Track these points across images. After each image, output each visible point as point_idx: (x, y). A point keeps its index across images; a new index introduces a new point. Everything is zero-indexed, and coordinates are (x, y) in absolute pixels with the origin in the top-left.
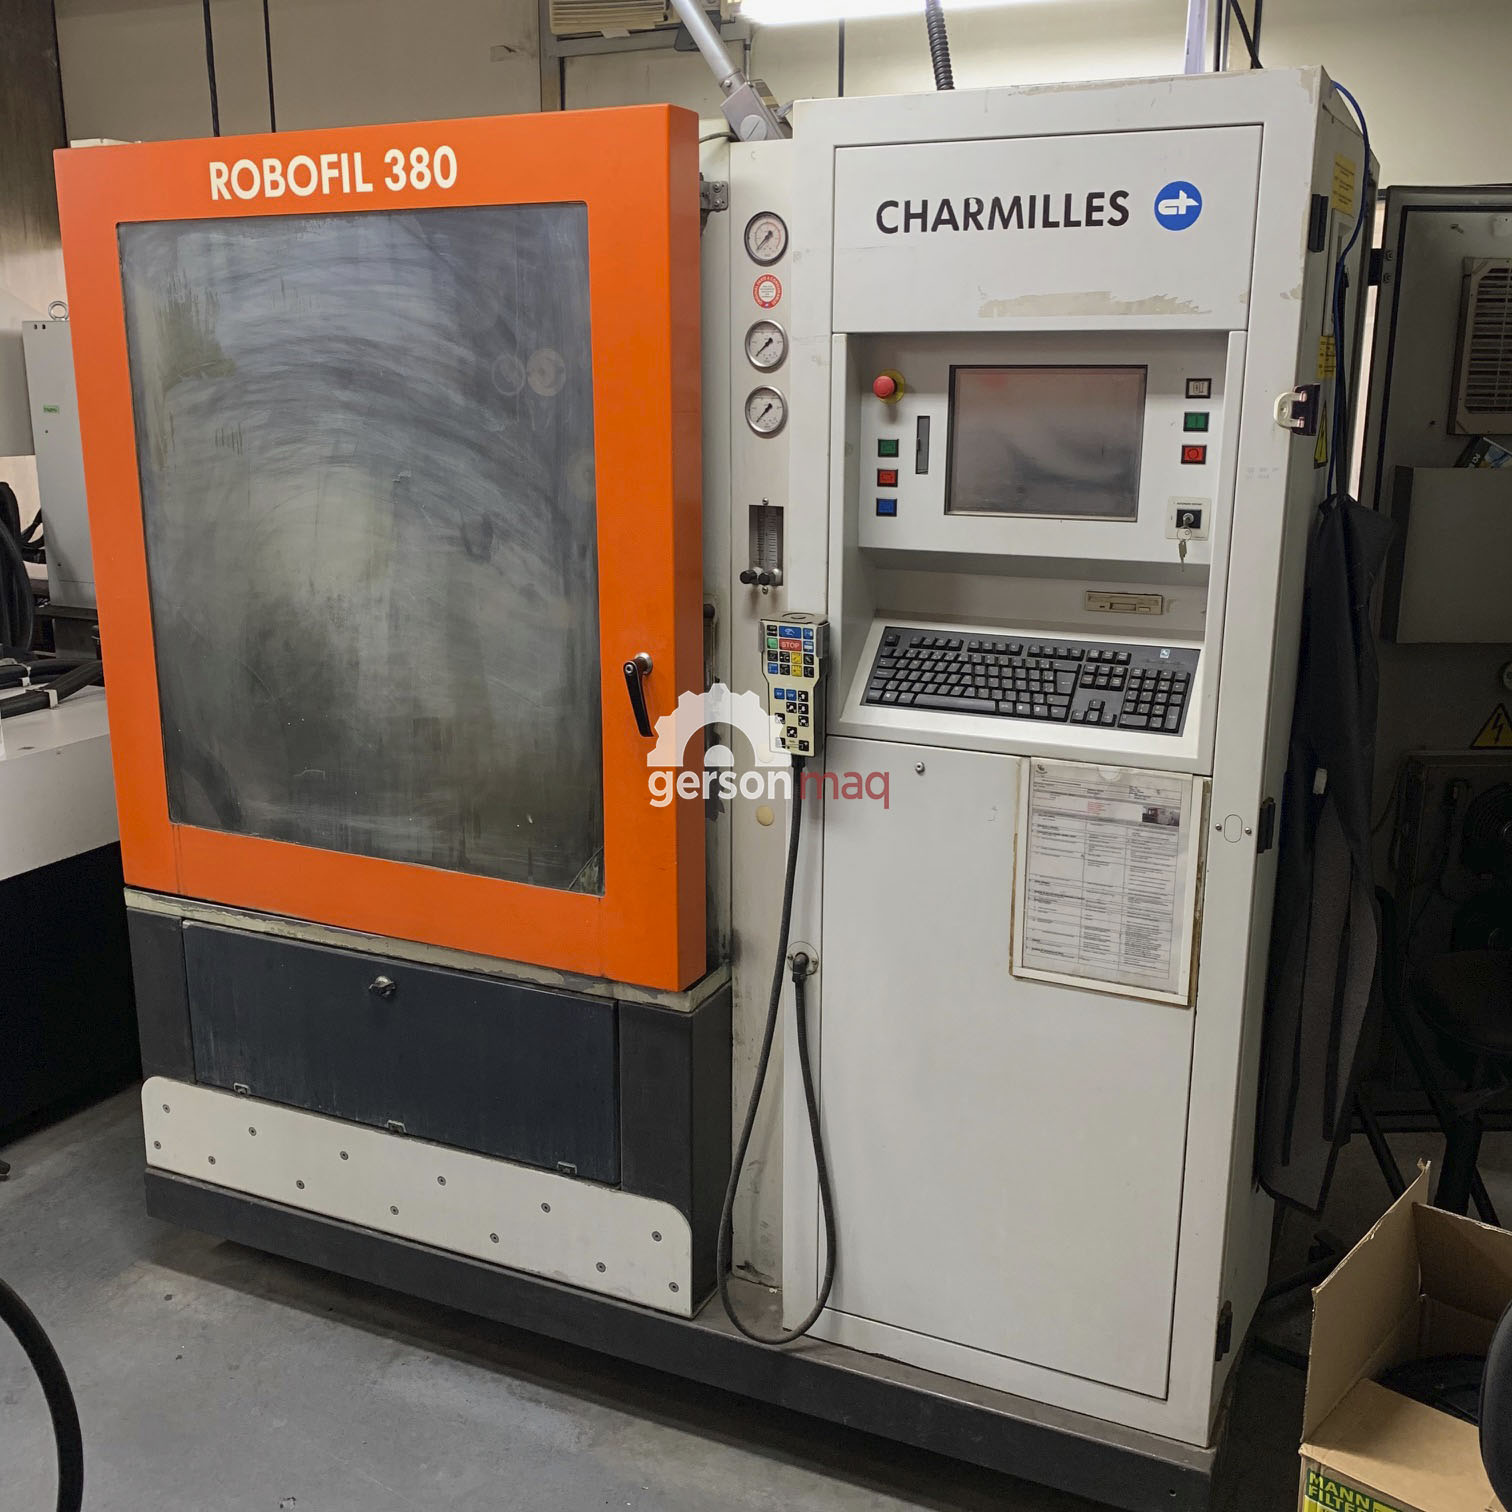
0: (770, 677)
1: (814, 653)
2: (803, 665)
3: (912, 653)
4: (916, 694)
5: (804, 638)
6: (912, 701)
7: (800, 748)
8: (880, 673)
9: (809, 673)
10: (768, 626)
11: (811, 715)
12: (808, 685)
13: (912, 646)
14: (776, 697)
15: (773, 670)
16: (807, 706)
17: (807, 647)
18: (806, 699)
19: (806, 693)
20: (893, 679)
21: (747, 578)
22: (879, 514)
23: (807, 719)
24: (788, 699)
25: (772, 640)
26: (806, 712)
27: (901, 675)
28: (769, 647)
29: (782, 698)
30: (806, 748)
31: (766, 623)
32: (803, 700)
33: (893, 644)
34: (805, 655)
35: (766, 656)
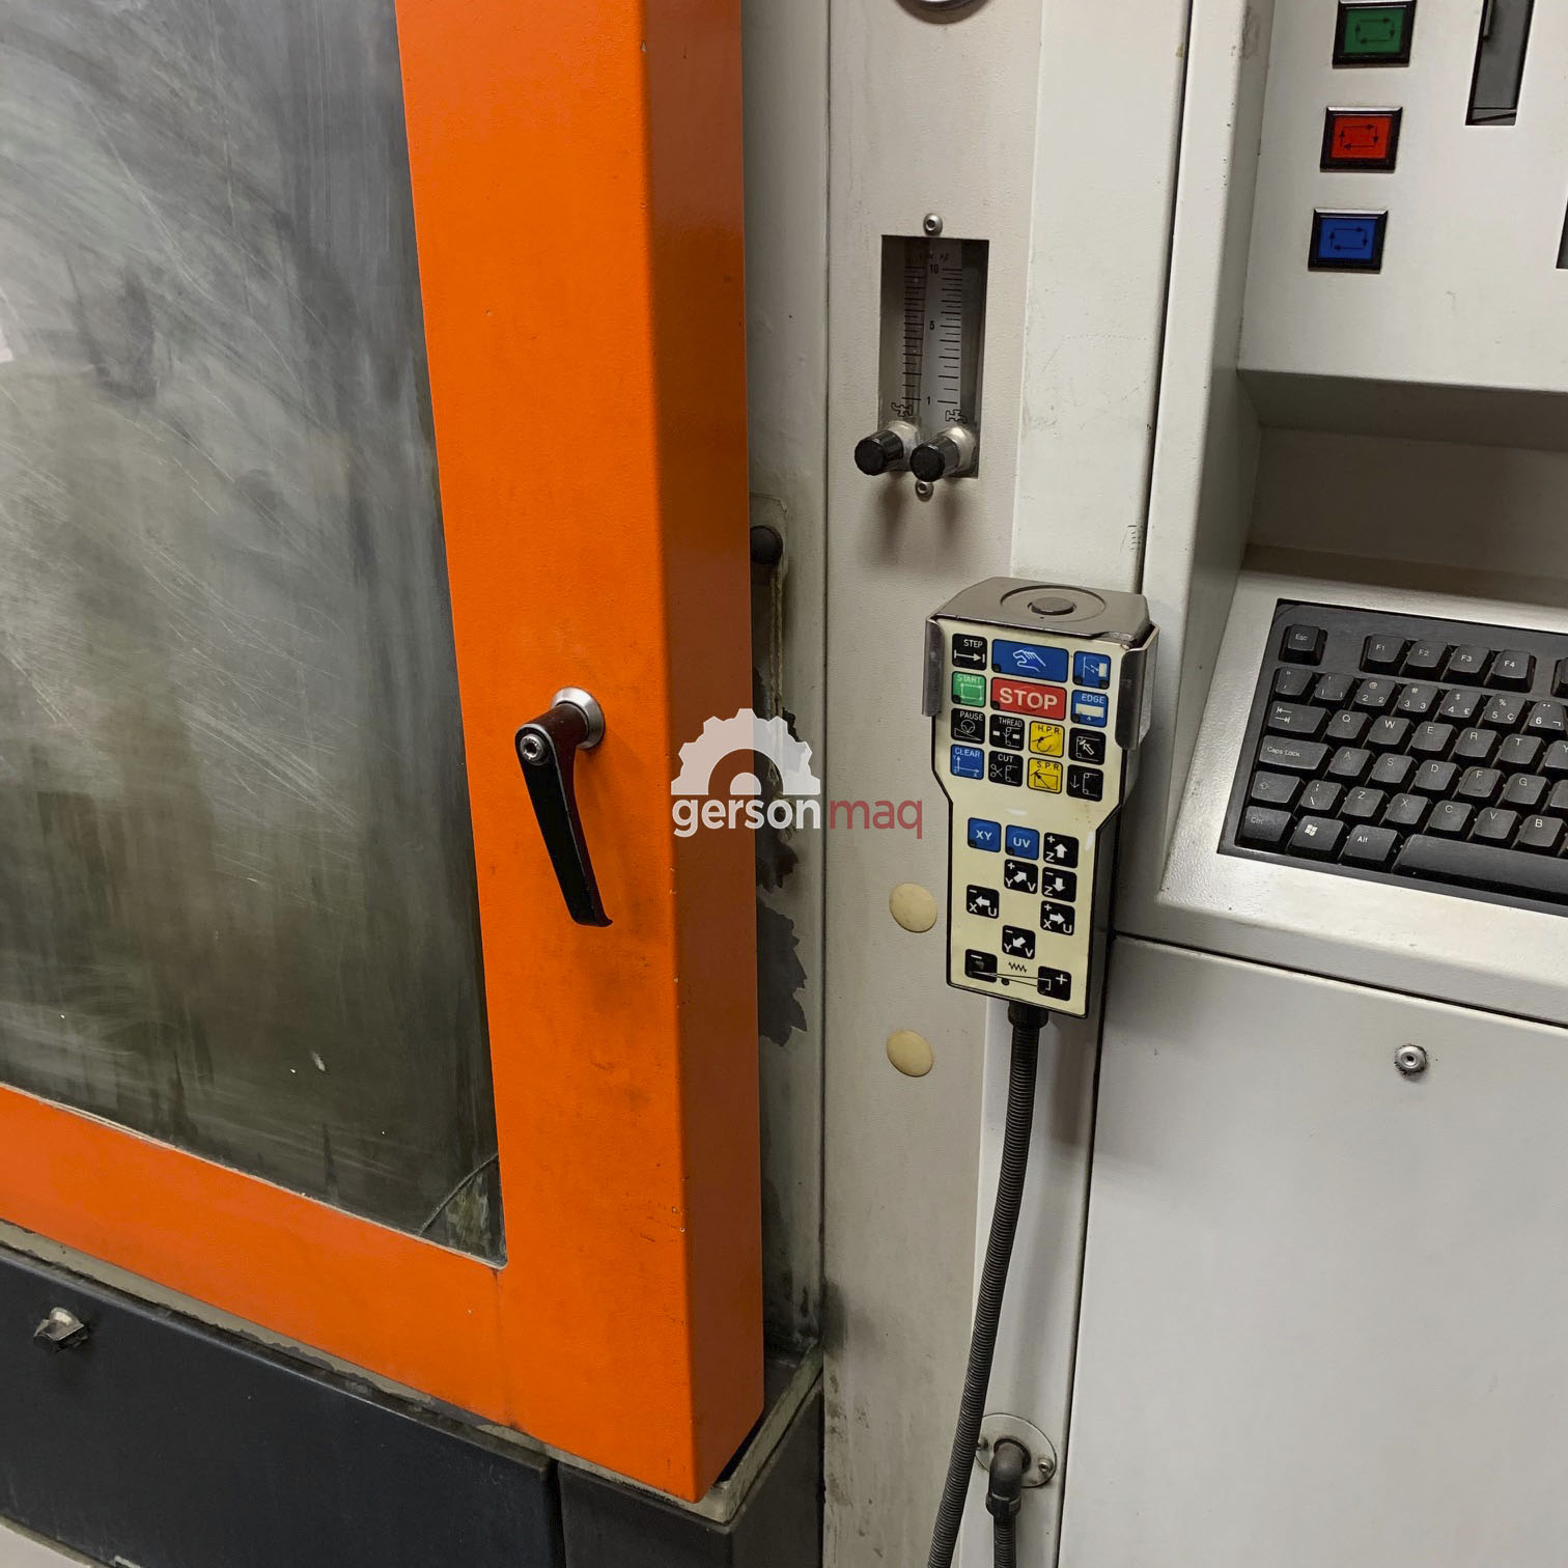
0: (959, 787)
1: (1110, 731)
2: (1067, 762)
3: (1375, 690)
4: (1405, 831)
5: (1077, 680)
6: (1392, 856)
7: (1042, 988)
8: (1276, 752)
9: (1085, 785)
10: (958, 638)
11: (1082, 905)
12: (1083, 821)
13: (1370, 666)
14: (972, 843)
15: (966, 767)
16: (1070, 881)
17: (1081, 709)
18: (1071, 859)
19: (1072, 844)
20: (1322, 773)
21: (875, 456)
22: (1317, 262)
23: (1069, 914)
24: (1009, 850)
25: (967, 681)
26: (1070, 892)
27: (1349, 762)
28: (956, 699)
29: (993, 846)
30: (1063, 992)
31: (950, 629)
32: (1057, 861)
33: (1311, 658)
34: (1074, 733)
35: (945, 726)
